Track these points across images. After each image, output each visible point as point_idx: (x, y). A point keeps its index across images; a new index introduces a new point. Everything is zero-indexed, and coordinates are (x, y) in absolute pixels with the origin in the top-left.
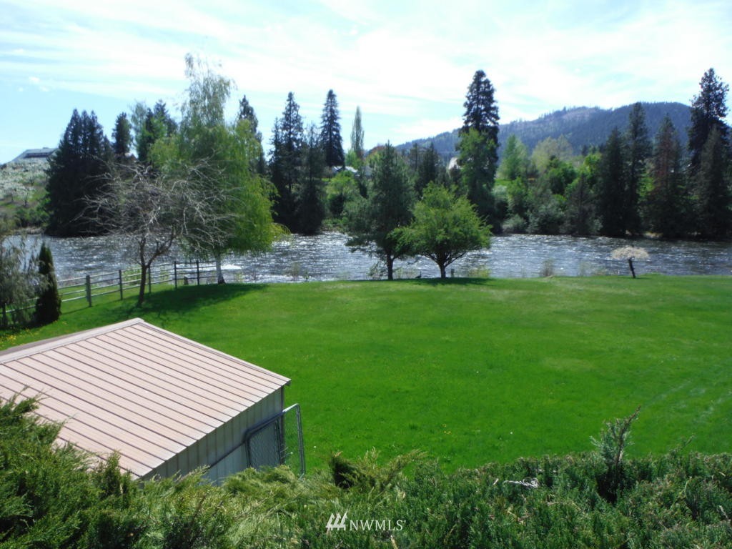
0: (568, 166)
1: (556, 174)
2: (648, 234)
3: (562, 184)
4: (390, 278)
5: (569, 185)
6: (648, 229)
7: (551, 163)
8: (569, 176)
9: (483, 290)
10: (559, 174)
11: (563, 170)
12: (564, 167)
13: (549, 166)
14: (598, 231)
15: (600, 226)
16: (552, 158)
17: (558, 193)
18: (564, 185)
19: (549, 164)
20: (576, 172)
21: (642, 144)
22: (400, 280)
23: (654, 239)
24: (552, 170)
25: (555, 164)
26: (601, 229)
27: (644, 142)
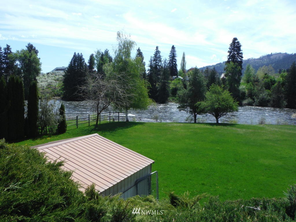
0: (273, 78)
3: (269, 85)
4: (195, 122)
5: (273, 86)
7: (265, 77)
8: (273, 82)
9: (234, 129)
10: (268, 81)
11: (270, 79)
14: (285, 106)
15: (286, 104)
16: (266, 74)
17: (268, 89)
18: (271, 86)
20: (276, 80)
22: (199, 123)
24: (266, 79)
25: (267, 77)
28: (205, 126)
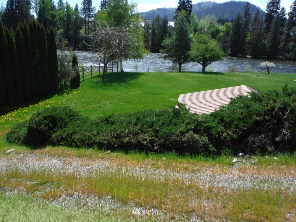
0: (218, 27)
1: (213, 30)
2: (248, 56)
3: (215, 34)
4: (180, 71)
5: (218, 35)
6: (247, 54)
7: (211, 26)
8: (218, 31)
10: (214, 30)
11: (215, 29)
12: (216, 28)
13: (210, 27)
14: (229, 54)
15: (230, 52)
16: (211, 24)
17: (214, 38)
18: (216, 35)
19: (210, 26)
20: (221, 30)
21: (248, 19)
23: (250, 58)
24: (211, 29)
25: (212, 26)
26: (230, 54)
27: (249, 19)
28: (201, 75)
